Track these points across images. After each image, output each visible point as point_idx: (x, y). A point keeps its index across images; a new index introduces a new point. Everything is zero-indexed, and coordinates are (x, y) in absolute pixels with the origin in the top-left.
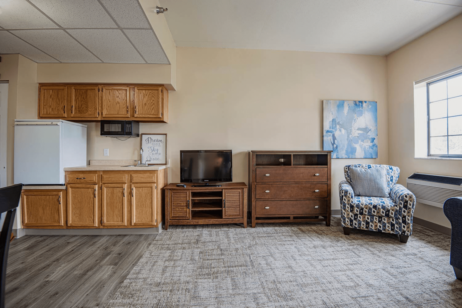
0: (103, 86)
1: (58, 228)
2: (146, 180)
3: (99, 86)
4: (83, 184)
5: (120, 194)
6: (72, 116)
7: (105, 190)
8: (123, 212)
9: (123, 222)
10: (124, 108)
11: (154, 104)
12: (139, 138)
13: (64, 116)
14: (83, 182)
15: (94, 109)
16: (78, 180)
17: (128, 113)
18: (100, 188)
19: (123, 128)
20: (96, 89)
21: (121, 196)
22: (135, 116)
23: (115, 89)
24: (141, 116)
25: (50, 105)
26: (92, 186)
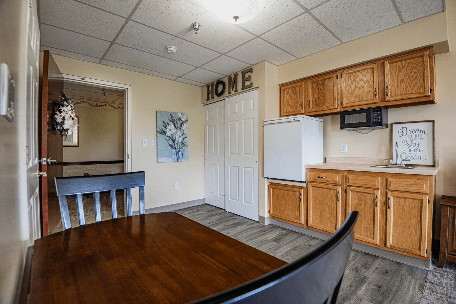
0: (341, 71)
1: (298, 225)
2: (412, 188)
3: (337, 72)
4: (324, 183)
5: (371, 203)
6: (310, 111)
7: (350, 194)
8: (374, 227)
9: (373, 238)
10: (370, 91)
11: (416, 78)
12: (388, 130)
13: (302, 112)
14: (324, 181)
15: (332, 99)
16: (319, 179)
17: (376, 98)
18: (344, 191)
19: (368, 118)
20: (334, 77)
21: (372, 205)
22: (387, 99)
23: (357, 72)
24: (395, 98)
25: (289, 103)
26: (335, 187)
